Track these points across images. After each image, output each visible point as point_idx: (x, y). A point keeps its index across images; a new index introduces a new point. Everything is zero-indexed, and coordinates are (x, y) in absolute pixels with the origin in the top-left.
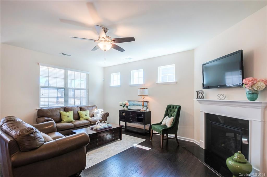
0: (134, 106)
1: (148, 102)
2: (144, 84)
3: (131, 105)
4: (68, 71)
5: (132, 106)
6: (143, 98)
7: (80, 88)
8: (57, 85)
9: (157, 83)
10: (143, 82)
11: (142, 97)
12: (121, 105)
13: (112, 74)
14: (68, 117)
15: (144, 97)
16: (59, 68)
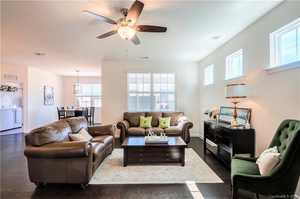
0: (227, 116)
1: (250, 111)
2: (244, 77)
3: (225, 114)
4: (154, 74)
5: (225, 116)
6: (235, 103)
7: (168, 92)
8: (143, 90)
9: (267, 70)
10: (243, 72)
11: (233, 100)
12: (205, 114)
13: (207, 68)
14: (145, 122)
15: (237, 100)
16: (145, 73)
